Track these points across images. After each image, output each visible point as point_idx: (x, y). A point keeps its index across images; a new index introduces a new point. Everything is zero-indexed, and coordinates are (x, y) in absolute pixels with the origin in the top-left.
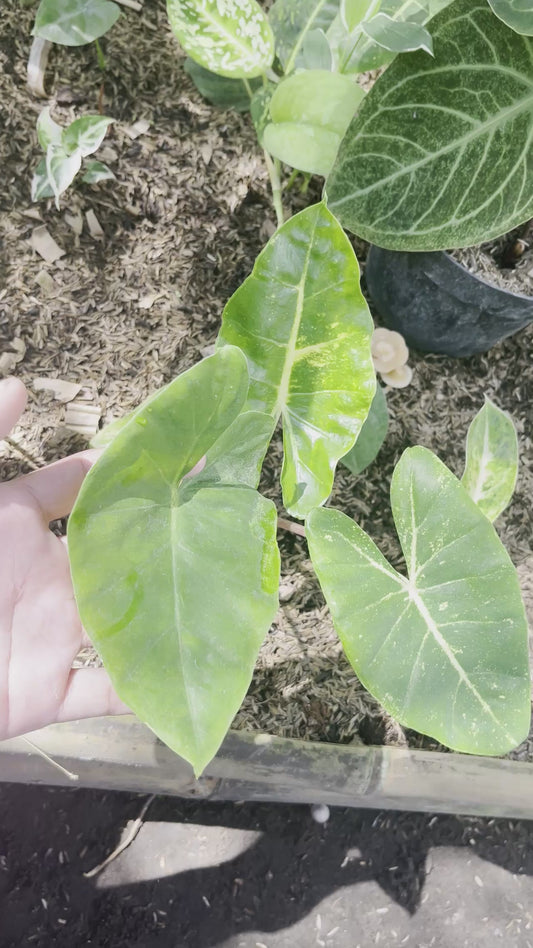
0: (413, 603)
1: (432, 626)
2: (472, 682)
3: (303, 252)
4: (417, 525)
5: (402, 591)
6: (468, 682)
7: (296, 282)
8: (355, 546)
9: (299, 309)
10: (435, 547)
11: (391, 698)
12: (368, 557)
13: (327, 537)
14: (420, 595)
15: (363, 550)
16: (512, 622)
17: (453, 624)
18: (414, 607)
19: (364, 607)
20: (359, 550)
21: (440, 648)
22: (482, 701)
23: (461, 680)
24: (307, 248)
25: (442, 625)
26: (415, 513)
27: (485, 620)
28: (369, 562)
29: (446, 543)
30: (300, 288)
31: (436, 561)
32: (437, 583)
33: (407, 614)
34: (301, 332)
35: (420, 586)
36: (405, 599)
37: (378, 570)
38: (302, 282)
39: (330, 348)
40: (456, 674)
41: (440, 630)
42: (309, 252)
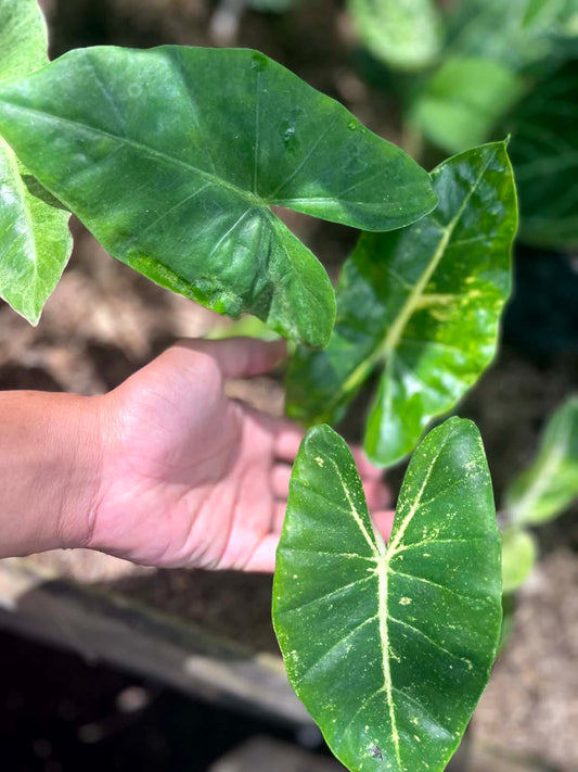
0: (376, 578)
1: (383, 613)
2: (394, 700)
3: (463, 192)
4: (421, 501)
5: (372, 559)
6: (389, 697)
7: (445, 223)
8: (344, 485)
9: (439, 254)
10: (428, 534)
11: (296, 658)
12: (352, 504)
13: (318, 459)
14: (389, 574)
15: (351, 495)
16: (471, 667)
17: (406, 626)
18: (374, 583)
19: (318, 551)
20: (348, 493)
21: (378, 640)
22: (394, 727)
23: (382, 689)
24: (469, 190)
25: (393, 620)
26: (426, 488)
27: (441, 645)
28: (351, 510)
29: (441, 537)
30: (447, 233)
31: (422, 550)
32: (412, 573)
33: (362, 585)
34: (433, 279)
35: (394, 565)
36: (370, 570)
37: (356, 523)
38: (451, 226)
39: (458, 302)
40: (381, 680)
41: (389, 623)
42: (469, 195)
